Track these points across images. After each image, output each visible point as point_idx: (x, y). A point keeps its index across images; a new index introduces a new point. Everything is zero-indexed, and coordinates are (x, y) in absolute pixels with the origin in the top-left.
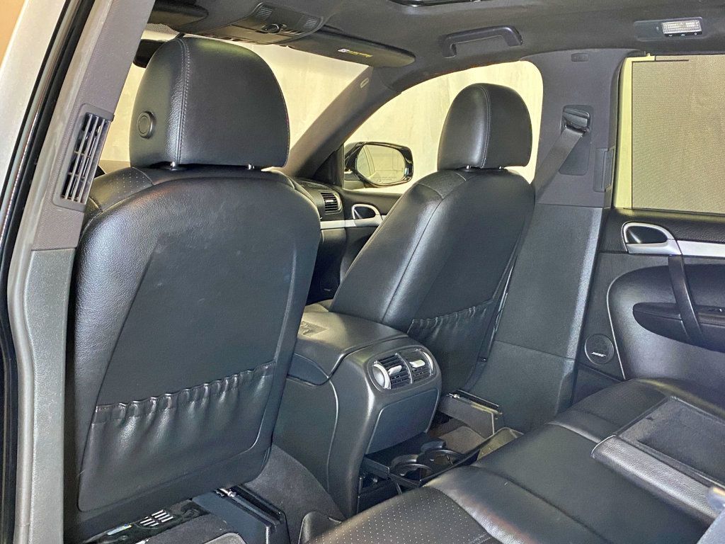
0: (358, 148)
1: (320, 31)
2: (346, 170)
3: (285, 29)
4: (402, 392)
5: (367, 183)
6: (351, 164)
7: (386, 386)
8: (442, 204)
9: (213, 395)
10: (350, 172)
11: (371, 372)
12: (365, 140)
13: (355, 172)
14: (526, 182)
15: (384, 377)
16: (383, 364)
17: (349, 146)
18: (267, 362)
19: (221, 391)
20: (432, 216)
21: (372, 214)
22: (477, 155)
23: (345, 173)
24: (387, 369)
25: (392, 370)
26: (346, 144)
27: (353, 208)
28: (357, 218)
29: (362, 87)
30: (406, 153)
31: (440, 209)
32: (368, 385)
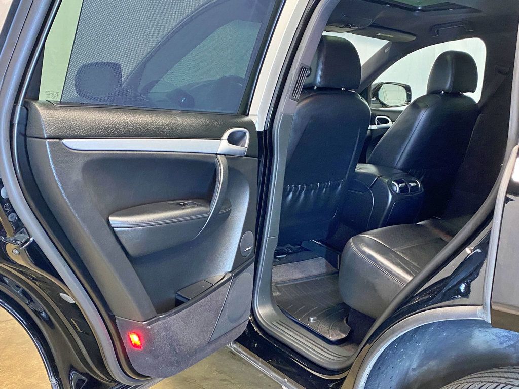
0: (380, 86)
1: (371, 26)
2: (373, 98)
3: (353, 26)
4: (405, 195)
5: (384, 105)
6: (376, 94)
7: (397, 192)
8: (429, 110)
9: (321, 189)
10: (374, 99)
11: (391, 186)
12: (384, 81)
13: (378, 99)
14: (475, 103)
15: (397, 188)
16: (396, 182)
17: (374, 84)
18: (342, 179)
19: (324, 188)
20: (423, 115)
21: (387, 122)
22: (448, 85)
23: (372, 99)
24: (398, 184)
25: (400, 185)
26: (373, 83)
27: (376, 119)
28: (378, 124)
29: (385, 52)
30: (408, 88)
31: (427, 112)
32: (389, 191)
